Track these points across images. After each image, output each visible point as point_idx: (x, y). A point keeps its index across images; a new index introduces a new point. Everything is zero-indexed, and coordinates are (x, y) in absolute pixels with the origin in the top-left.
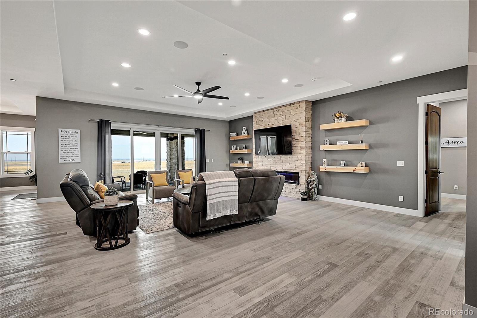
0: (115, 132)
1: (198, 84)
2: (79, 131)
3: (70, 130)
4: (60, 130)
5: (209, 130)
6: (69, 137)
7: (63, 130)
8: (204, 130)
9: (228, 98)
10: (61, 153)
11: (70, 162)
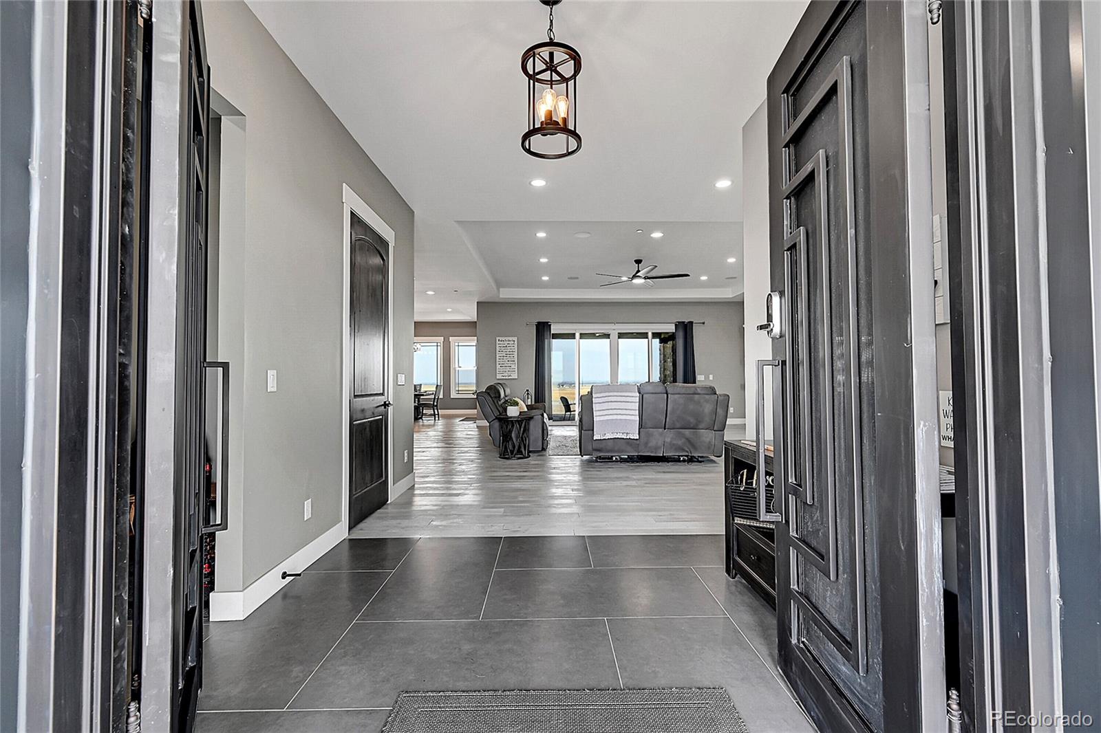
0: (556, 336)
1: (638, 262)
2: (515, 339)
3: (507, 338)
4: (497, 338)
5: (704, 323)
6: (507, 346)
7: (501, 339)
8: (691, 323)
9: (687, 275)
10: (498, 366)
11: (507, 378)
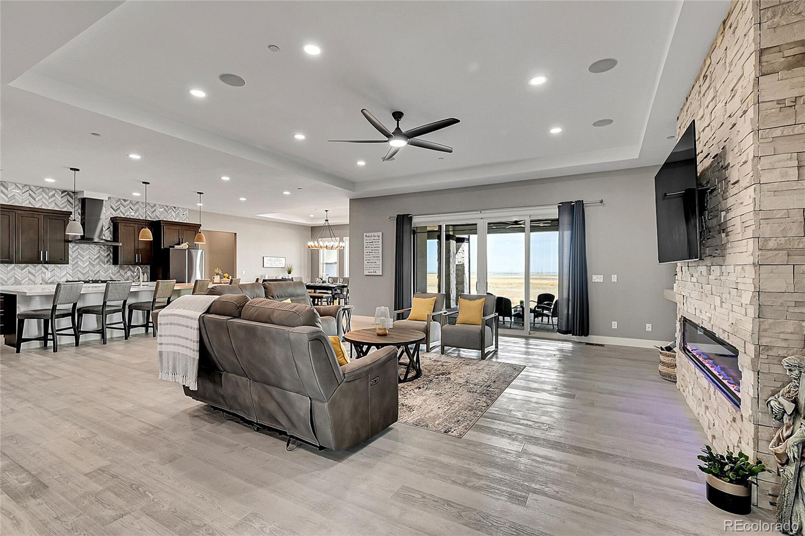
1: (399, 116)
2: (380, 234)
3: (372, 234)
4: (365, 234)
6: (372, 242)
7: (367, 234)
8: (582, 203)
10: (365, 262)
11: (372, 274)
